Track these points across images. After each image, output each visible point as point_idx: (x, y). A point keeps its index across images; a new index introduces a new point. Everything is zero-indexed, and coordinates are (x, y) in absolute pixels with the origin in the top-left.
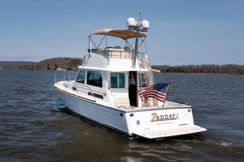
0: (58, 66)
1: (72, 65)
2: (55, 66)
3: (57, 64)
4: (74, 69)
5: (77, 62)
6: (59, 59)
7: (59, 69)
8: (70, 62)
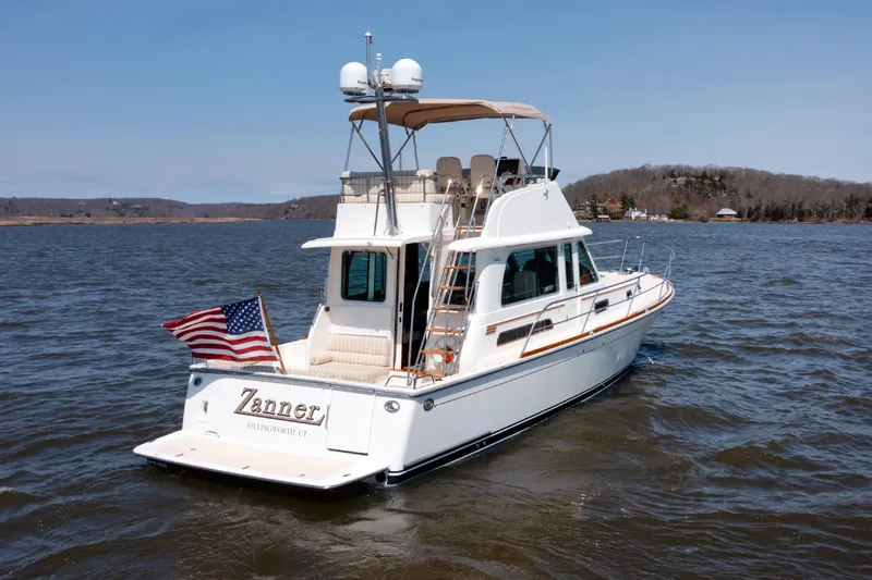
0: (636, 201)
1: (694, 195)
2: (623, 203)
3: (630, 193)
4: (698, 211)
5: (713, 183)
6: (642, 175)
7: (637, 213)
8: (686, 185)
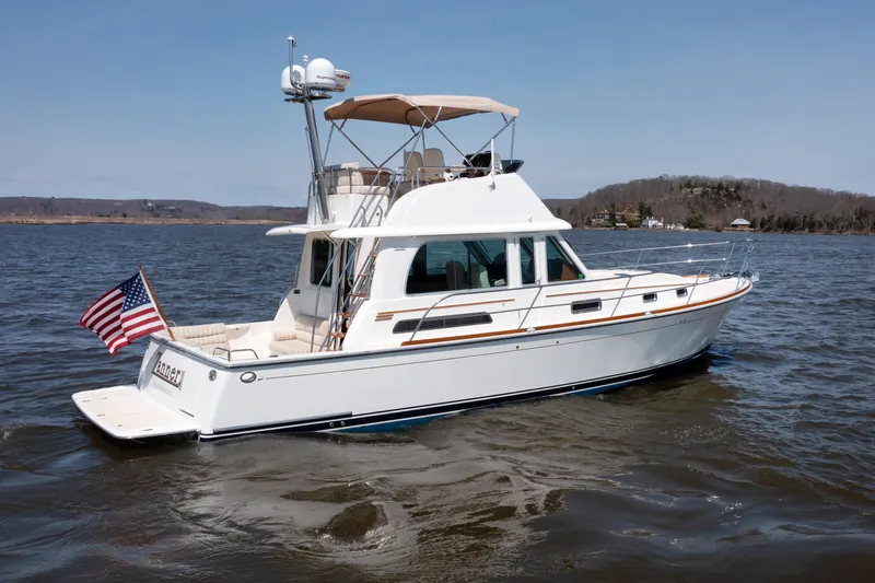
0: (654, 210)
1: (710, 206)
2: (641, 212)
3: (648, 202)
4: (713, 221)
7: (654, 222)
8: (702, 195)
